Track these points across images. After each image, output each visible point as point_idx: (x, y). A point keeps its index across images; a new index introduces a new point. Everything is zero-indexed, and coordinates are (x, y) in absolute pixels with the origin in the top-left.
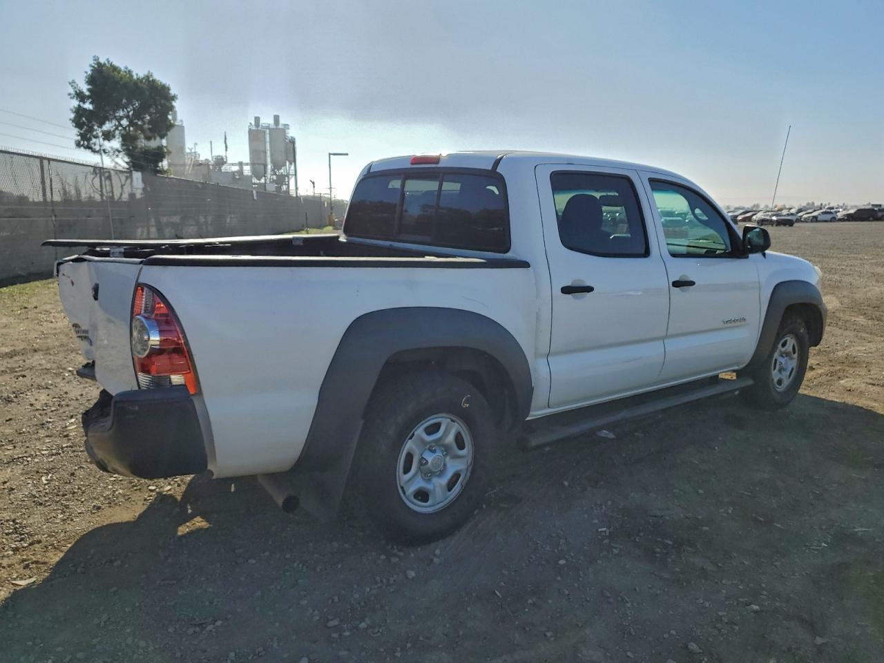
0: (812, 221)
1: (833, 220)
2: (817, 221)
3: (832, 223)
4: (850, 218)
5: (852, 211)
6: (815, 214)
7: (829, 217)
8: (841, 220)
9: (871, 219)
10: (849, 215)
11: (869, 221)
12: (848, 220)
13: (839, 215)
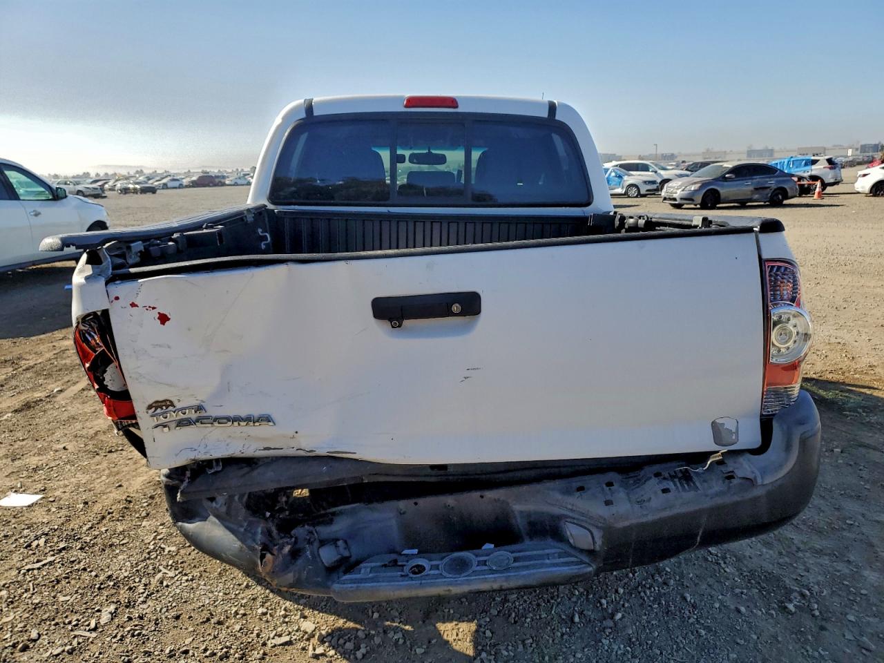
0: (163, 189)
1: (181, 186)
2: (167, 188)
3: (181, 190)
4: (195, 184)
5: (194, 178)
6: (164, 181)
7: (176, 184)
8: (187, 187)
9: (211, 185)
10: (193, 182)
11: (210, 186)
12: (193, 186)
13: (185, 182)
